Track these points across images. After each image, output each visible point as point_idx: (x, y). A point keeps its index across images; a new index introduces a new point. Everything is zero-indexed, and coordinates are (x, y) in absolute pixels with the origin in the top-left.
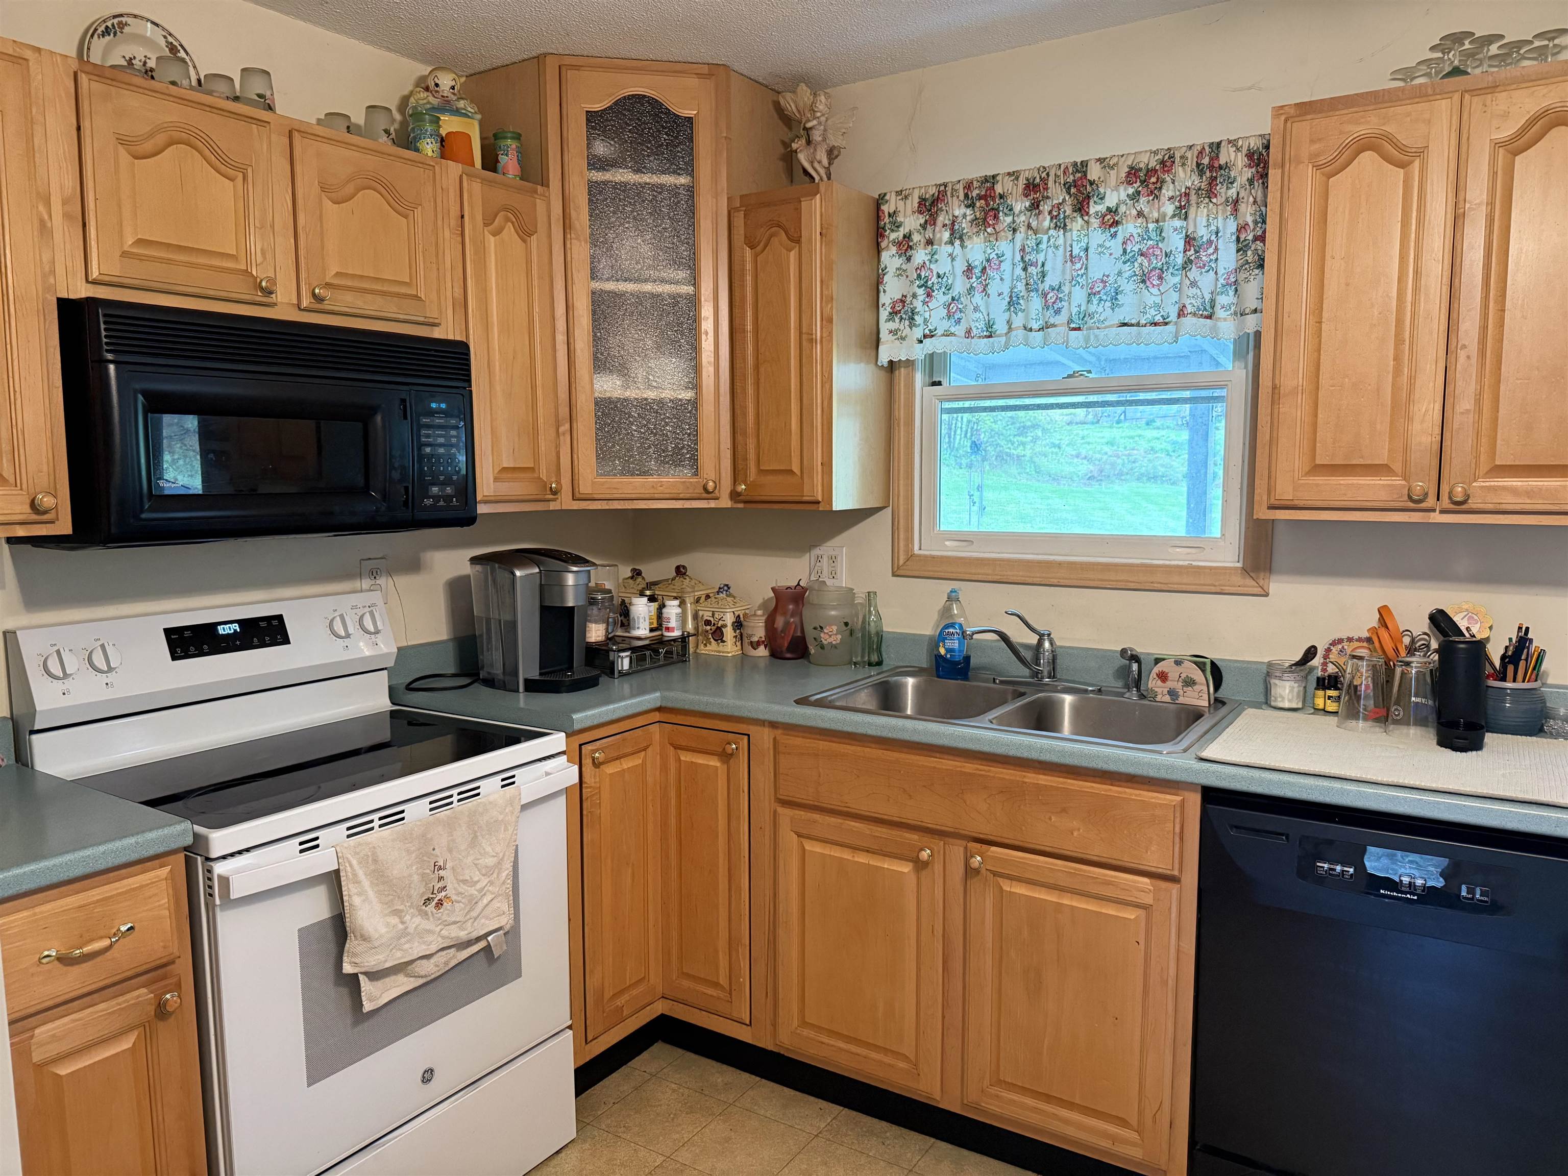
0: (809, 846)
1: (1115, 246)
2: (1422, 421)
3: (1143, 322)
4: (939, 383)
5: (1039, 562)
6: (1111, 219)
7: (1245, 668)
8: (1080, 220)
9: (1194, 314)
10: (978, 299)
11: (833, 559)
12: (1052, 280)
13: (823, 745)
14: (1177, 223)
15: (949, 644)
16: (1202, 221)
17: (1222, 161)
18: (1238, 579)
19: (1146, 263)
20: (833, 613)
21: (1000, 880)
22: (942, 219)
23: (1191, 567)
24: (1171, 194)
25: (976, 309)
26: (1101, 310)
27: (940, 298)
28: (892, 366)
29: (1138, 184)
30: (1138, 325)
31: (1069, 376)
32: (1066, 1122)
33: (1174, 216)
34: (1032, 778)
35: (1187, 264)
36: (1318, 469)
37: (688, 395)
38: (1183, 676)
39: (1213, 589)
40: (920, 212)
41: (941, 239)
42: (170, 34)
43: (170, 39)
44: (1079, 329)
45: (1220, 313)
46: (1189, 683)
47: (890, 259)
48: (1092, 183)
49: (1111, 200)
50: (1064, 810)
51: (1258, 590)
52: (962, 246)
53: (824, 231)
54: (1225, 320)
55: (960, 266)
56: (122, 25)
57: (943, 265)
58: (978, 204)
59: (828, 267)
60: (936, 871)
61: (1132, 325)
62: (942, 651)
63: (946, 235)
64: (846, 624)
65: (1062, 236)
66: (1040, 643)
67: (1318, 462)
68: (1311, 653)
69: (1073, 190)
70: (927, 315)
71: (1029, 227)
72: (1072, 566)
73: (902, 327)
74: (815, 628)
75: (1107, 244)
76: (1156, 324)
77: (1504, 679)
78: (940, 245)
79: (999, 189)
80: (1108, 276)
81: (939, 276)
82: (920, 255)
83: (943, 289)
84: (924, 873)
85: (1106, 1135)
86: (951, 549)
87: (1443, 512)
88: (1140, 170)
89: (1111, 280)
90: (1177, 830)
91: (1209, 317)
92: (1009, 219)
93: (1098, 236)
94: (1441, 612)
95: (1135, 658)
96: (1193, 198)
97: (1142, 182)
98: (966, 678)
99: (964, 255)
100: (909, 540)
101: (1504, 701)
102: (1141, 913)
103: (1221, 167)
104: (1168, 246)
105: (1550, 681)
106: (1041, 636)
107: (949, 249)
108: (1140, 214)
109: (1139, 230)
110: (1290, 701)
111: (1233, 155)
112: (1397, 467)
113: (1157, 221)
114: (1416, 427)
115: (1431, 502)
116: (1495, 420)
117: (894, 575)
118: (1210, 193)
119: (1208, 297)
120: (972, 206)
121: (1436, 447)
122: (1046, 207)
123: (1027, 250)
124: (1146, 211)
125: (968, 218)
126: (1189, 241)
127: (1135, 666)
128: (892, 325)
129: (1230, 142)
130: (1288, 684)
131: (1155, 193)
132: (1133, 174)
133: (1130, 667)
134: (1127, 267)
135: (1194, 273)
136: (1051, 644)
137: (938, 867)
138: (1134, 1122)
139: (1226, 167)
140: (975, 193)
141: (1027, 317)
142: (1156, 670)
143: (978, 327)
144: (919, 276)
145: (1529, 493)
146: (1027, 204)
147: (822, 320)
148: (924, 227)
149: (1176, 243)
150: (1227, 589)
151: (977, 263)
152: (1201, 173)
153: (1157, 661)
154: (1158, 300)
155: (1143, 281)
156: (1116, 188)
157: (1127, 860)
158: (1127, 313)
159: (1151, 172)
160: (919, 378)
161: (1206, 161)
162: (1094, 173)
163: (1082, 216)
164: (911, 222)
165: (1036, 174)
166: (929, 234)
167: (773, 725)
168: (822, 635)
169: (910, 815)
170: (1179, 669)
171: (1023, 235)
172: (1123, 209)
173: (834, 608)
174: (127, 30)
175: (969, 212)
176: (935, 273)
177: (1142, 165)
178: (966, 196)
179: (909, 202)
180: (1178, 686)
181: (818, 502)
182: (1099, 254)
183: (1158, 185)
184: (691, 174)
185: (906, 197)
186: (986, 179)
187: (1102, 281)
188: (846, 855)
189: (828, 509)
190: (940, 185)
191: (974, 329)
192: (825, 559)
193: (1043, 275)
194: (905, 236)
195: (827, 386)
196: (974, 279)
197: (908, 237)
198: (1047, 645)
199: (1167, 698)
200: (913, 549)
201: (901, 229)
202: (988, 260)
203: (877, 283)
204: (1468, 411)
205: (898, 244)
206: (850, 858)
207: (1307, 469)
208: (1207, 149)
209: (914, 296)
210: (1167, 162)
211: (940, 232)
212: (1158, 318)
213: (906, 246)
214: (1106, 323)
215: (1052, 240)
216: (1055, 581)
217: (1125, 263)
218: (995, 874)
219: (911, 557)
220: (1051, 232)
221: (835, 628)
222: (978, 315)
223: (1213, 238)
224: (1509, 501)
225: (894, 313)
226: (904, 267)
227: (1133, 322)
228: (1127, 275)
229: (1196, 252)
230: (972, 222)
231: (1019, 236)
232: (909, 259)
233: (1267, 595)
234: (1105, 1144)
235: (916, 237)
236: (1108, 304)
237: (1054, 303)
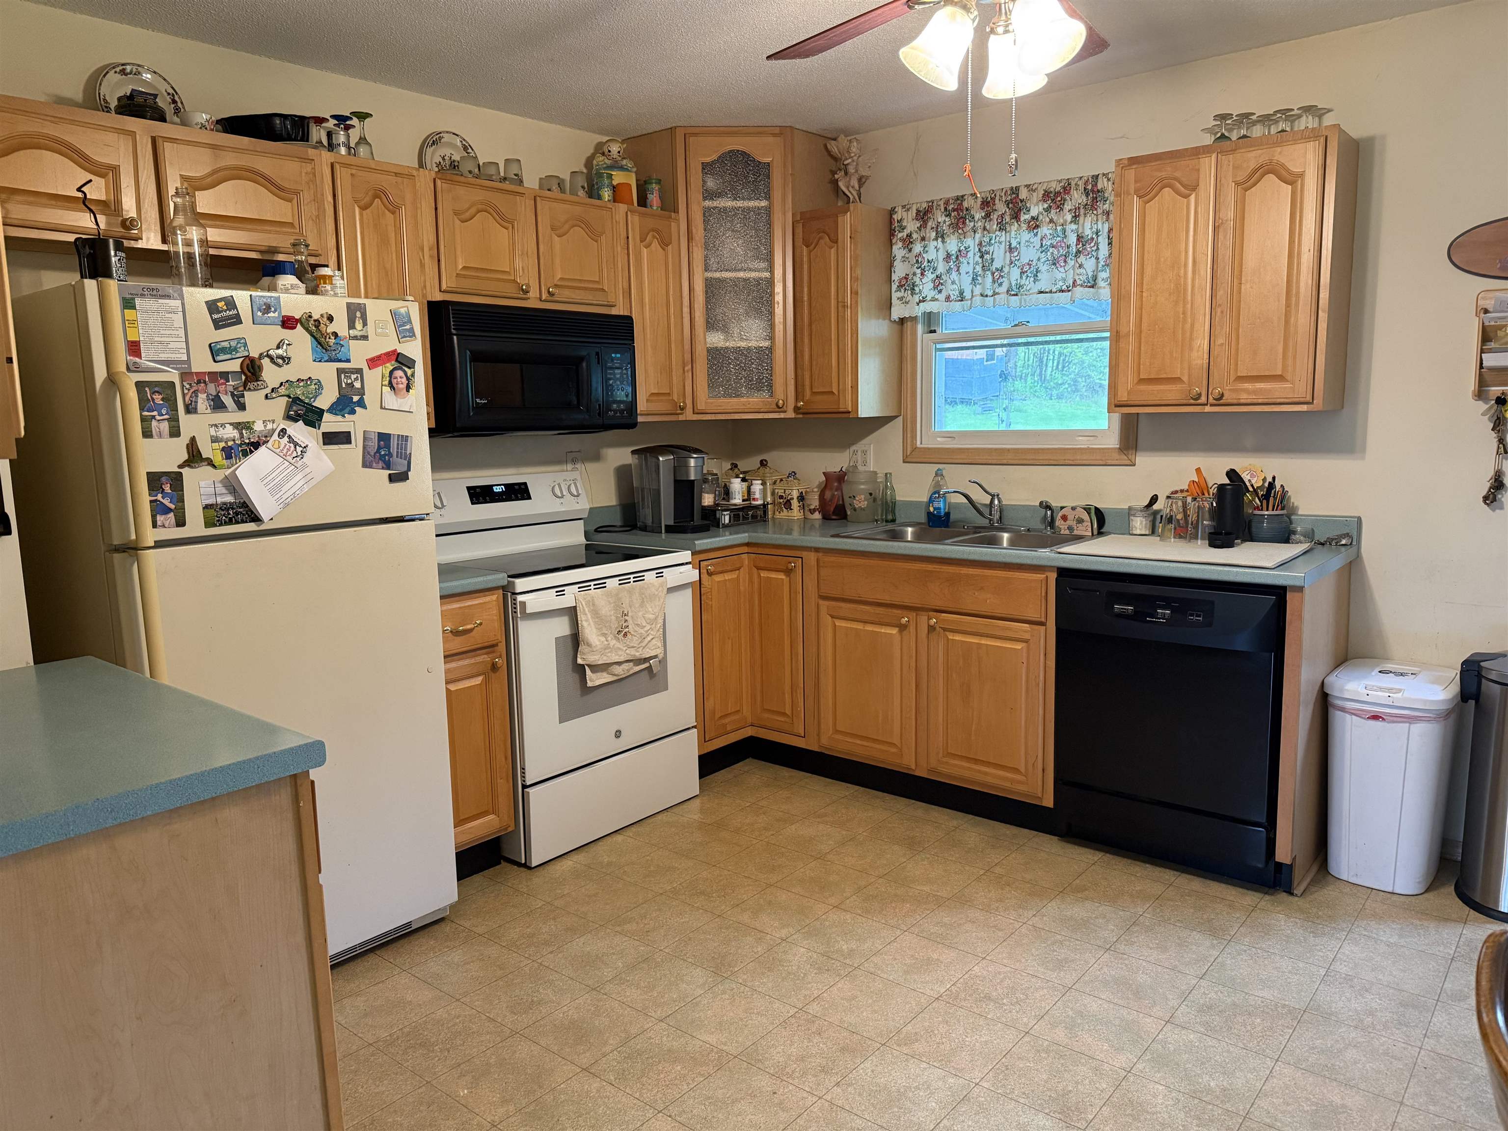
0: (838, 623)
1: (1036, 241)
2: (1198, 351)
3: (1054, 290)
4: (934, 331)
5: (996, 449)
6: (1034, 225)
7: (1118, 512)
8: (1016, 224)
9: (1082, 286)
10: (954, 275)
11: (865, 452)
12: (997, 264)
13: (846, 560)
14: (1074, 227)
15: (936, 505)
16: (1088, 225)
17: (1100, 186)
18: (1116, 455)
19: (1056, 252)
20: (862, 487)
21: (947, 633)
22: (930, 224)
23: (1088, 449)
24: (1070, 207)
25: (953, 283)
26: (1029, 283)
27: (930, 276)
28: (902, 321)
29: (1050, 201)
30: (1051, 292)
31: (1016, 325)
32: (986, 774)
33: (1071, 222)
34: (965, 571)
35: (1078, 252)
36: (1141, 381)
37: (767, 344)
38: (1076, 517)
39: (1101, 462)
40: (917, 219)
41: (930, 237)
42: (464, 140)
43: (464, 143)
44: (1016, 295)
45: (1101, 284)
46: (1080, 521)
47: (898, 251)
48: (1022, 201)
49: (1034, 212)
50: (982, 588)
51: (1128, 462)
52: (943, 242)
53: (853, 236)
54: (1104, 288)
55: (942, 255)
56: (440, 138)
57: (931, 255)
58: (953, 214)
59: (855, 258)
60: (911, 630)
61: (1047, 293)
62: (932, 509)
63: (934, 234)
64: (871, 494)
65: (1004, 235)
66: (992, 501)
67: (1142, 377)
68: (1154, 499)
69: (1010, 205)
70: (921, 287)
71: (985, 229)
72: (1016, 451)
73: (906, 295)
74: (850, 497)
75: (1032, 240)
76: (1063, 291)
77: (1262, 510)
78: (929, 241)
79: (965, 204)
80: (1032, 261)
81: (929, 261)
82: (917, 248)
83: (931, 270)
84: (905, 632)
85: (1006, 779)
86: (941, 443)
87: (1211, 405)
88: (1051, 192)
89: (1034, 263)
90: (1043, 594)
91: (1092, 287)
92: (972, 224)
93: (1026, 236)
94: (1233, 471)
95: (1048, 507)
96: (1082, 211)
97: (1052, 200)
98: (947, 526)
99: (944, 247)
100: (914, 437)
101: (1263, 523)
102: (1024, 645)
103: (1098, 191)
104: (1068, 241)
105: (1300, 512)
106: (993, 496)
107: (935, 243)
108: (1051, 221)
109: (1051, 231)
110: (1140, 529)
111: (1106, 183)
112: (1185, 378)
113: (1062, 225)
114: (1195, 354)
115: (1203, 399)
116: (1237, 349)
117: (904, 462)
118: (1093, 207)
119: (1090, 274)
120: (949, 215)
121: (1205, 366)
122: (994, 216)
123: (984, 244)
124: (1055, 218)
125: (947, 223)
126: (1079, 238)
127: (1049, 513)
128: (899, 294)
129: (1104, 175)
130: (1139, 519)
131: (1060, 208)
132: (1047, 195)
133: (1046, 514)
134: (1043, 255)
135: (1082, 259)
136: (999, 502)
137: (912, 629)
138: (1023, 770)
139: (1101, 191)
140: (951, 207)
141: (983, 288)
142: (1060, 514)
143: (954, 294)
144: (917, 261)
145: (1255, 392)
146: (983, 214)
147: (851, 293)
148: (920, 229)
149: (1072, 239)
150: (1109, 462)
151: (953, 252)
152: (1087, 195)
153: (1062, 508)
154: (1064, 276)
155: (1054, 264)
156: (1037, 204)
157: (1015, 614)
158: (1043, 285)
159: (1058, 194)
160: (920, 328)
161: (1090, 187)
162: (1024, 194)
163: (1017, 222)
164: (911, 226)
165: (988, 195)
166: (922, 234)
167: (817, 550)
168: (855, 501)
169: (897, 600)
170: (1074, 513)
171: (980, 235)
172: (1041, 217)
173: (863, 483)
174: (443, 140)
175: (947, 219)
176: (926, 260)
177: (1052, 189)
178: (946, 209)
179: (910, 213)
180: (1073, 523)
181: (849, 412)
182: (1027, 246)
183: (1062, 202)
184: (768, 197)
185: (908, 210)
186: (957, 198)
187: (1028, 264)
188: (860, 626)
189: (855, 416)
190: (929, 202)
191: (952, 296)
192: (859, 453)
193: (992, 260)
194: (907, 236)
195: (855, 336)
196: (952, 263)
197: (909, 236)
198: (996, 502)
199: (1067, 532)
200: (916, 444)
201: (905, 230)
202: (960, 251)
203: (890, 266)
204: (1222, 344)
205: (903, 240)
206: (861, 627)
207: (1135, 382)
208: (1090, 179)
209: (914, 274)
210: (1067, 189)
211: (930, 232)
212: (1064, 287)
213: (908, 242)
214: (1031, 292)
215: (998, 238)
216: (1005, 462)
217: (1041, 252)
218: (945, 630)
219: (915, 449)
220: (997, 233)
221: (863, 497)
222: (955, 286)
223: (1094, 236)
224: (1244, 397)
225: (900, 286)
226: (907, 255)
227: (1047, 290)
228: (1042, 260)
229: (1083, 245)
230: (949, 226)
231: (978, 236)
232: (910, 250)
233: (1134, 465)
234: (1008, 785)
235: (915, 236)
236: (1032, 279)
237: (998, 279)
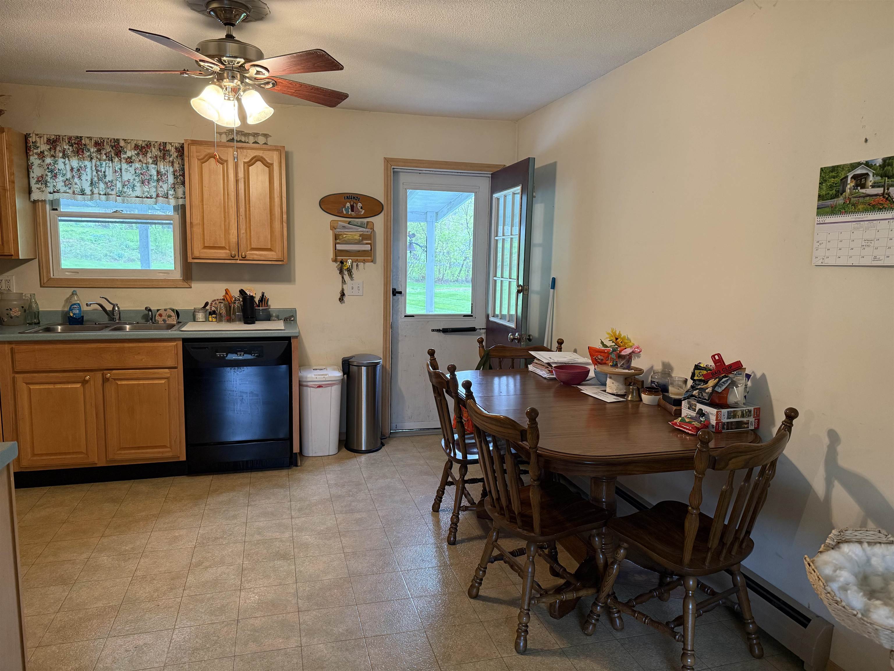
0: (32, 387)
1: (132, 170)
2: (233, 235)
3: (143, 197)
4: (56, 210)
5: (109, 279)
6: (130, 161)
7: (186, 312)
8: (117, 158)
9: (162, 197)
10: (76, 180)
11: (8, 281)
12: (109, 178)
14: (153, 166)
15: (74, 312)
16: (162, 167)
17: (167, 149)
18: (181, 283)
19: (143, 177)
20: (15, 303)
21: (117, 381)
22: (58, 148)
23: (165, 279)
24: (150, 156)
25: (76, 184)
26: (129, 191)
27: (60, 178)
28: (35, 202)
30: (142, 197)
31: (114, 212)
33: (152, 163)
35: (158, 181)
36: (205, 247)
38: (167, 314)
39: (173, 286)
40: (48, 144)
41: (58, 156)
44: (119, 196)
45: (170, 197)
46: (170, 316)
47: (34, 159)
48: (121, 147)
49: (129, 154)
50: (139, 353)
51: (188, 286)
52: (69, 160)
54: (171, 199)
55: (68, 168)
57: (60, 166)
58: (74, 146)
60: (91, 383)
61: (140, 198)
62: (72, 315)
63: (61, 155)
64: (23, 307)
65: (111, 163)
66: (114, 308)
67: (206, 245)
68: (207, 304)
69: (114, 148)
70: (55, 184)
71: (97, 158)
72: (122, 280)
73: (42, 187)
74: (7, 310)
75: (129, 169)
76: (148, 198)
77: (259, 307)
78: (58, 158)
79: (83, 142)
80: (130, 180)
81: (59, 170)
82: (48, 160)
83: (61, 175)
84: (87, 385)
86: (68, 275)
87: (240, 260)
88: (139, 146)
89: (131, 181)
90: (176, 353)
91: (167, 198)
92: (88, 154)
93: (125, 166)
94: (242, 290)
95: (150, 310)
96: (159, 159)
97: (140, 150)
98: (82, 324)
99: (70, 163)
100: (48, 272)
101: (260, 312)
102: (165, 380)
103: (167, 151)
104: (151, 172)
106: (114, 305)
107: (63, 160)
108: (140, 161)
109: (140, 166)
110: (202, 319)
111: (171, 147)
112: (227, 248)
113: (146, 164)
114: (231, 237)
115: (237, 257)
116: (250, 236)
117: (41, 286)
118: (164, 158)
119: (166, 192)
120: (72, 146)
121: (237, 242)
122: (103, 152)
123: (97, 166)
124: (142, 160)
125: (70, 150)
126: (158, 173)
127: (150, 313)
128: (38, 186)
129: (169, 143)
130: (201, 314)
131: (145, 154)
132: (136, 147)
134: (137, 178)
135: (161, 183)
136: (118, 308)
139: (168, 151)
140: (73, 141)
141: (99, 190)
142: (158, 313)
143: (78, 190)
144: (48, 168)
145: (260, 255)
146: (96, 150)
147: (9, 182)
148: (50, 149)
149: (154, 172)
150: (178, 286)
151: (75, 167)
152: (160, 151)
153: (158, 310)
154: (148, 190)
155: (143, 183)
156: (131, 150)
157: (161, 365)
158: (138, 193)
159: (142, 147)
160: (48, 207)
161: (162, 148)
162: (122, 143)
163: (118, 157)
164: (44, 147)
165: (99, 140)
166: (52, 152)
168: (11, 312)
170: (166, 312)
172: (133, 158)
173: (15, 300)
175: (70, 148)
176: (57, 168)
177: (140, 145)
178: (69, 142)
179: (42, 139)
180: (166, 318)
181: (12, 255)
182: (126, 172)
183: (146, 152)
185: (40, 137)
186: (77, 137)
187: (128, 181)
189: (17, 258)
190: (57, 136)
191: (76, 191)
192: (3, 281)
193: (105, 176)
194: (41, 152)
195: (13, 208)
196: (74, 173)
197: (43, 152)
198: (116, 309)
199: (163, 322)
200: (50, 276)
201: (39, 149)
202: (81, 167)
203: (28, 168)
204: (244, 233)
205: (38, 155)
206: (52, 387)
207: (203, 247)
208: (162, 144)
209: (47, 175)
210: (149, 145)
211: (58, 153)
212: (148, 196)
213: (41, 156)
214: (131, 196)
215: (108, 164)
216: (116, 286)
217: (136, 176)
218: (115, 379)
219: (49, 279)
220: (107, 161)
221: (17, 309)
222: (76, 186)
223: (166, 173)
224: (255, 257)
225: (38, 182)
226: (42, 164)
227: (141, 196)
228: (137, 180)
229: (161, 177)
230: (72, 151)
231: (94, 161)
232: (44, 161)
233: (191, 288)
235: (46, 153)
236: (131, 189)
237: (111, 186)
